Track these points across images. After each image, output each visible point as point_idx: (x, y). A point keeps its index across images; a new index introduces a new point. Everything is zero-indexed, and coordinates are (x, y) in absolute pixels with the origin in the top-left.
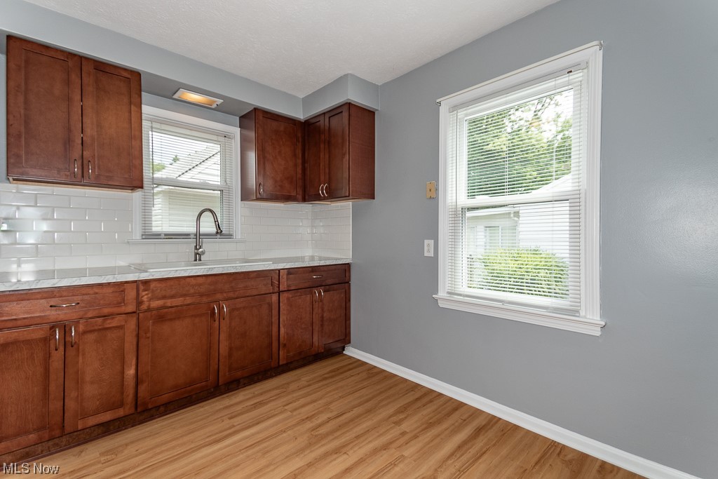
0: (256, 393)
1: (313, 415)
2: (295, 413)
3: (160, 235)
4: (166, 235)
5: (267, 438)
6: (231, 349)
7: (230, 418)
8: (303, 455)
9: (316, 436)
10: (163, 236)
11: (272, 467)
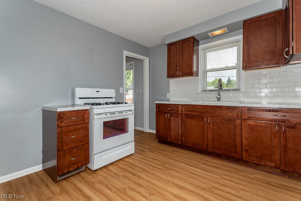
0: (224, 164)
1: (226, 186)
2: (221, 179)
3: (207, 90)
4: (209, 90)
5: (199, 175)
6: (213, 138)
7: (202, 164)
8: (195, 188)
9: (211, 190)
10: (208, 91)
11: (184, 181)
